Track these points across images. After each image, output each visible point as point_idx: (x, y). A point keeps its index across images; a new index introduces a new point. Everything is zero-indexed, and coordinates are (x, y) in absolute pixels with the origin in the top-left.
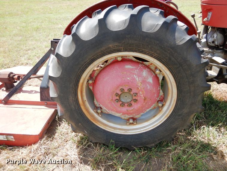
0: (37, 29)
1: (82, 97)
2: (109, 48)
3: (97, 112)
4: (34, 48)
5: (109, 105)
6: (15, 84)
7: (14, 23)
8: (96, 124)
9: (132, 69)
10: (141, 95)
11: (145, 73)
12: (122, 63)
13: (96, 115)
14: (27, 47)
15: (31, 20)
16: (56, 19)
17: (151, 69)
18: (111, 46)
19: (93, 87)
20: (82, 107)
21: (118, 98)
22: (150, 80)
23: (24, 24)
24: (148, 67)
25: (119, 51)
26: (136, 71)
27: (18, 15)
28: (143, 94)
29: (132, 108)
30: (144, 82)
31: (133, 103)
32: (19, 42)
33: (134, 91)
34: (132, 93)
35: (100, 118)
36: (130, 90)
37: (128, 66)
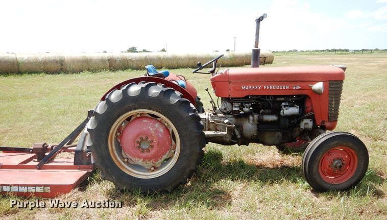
0: (64, 113)
1: (112, 146)
2: (129, 107)
3: (124, 162)
4: (62, 132)
5: (132, 151)
6: (47, 154)
7: (32, 106)
8: (123, 170)
9: (148, 123)
10: (155, 141)
11: (157, 125)
12: (140, 119)
13: (123, 163)
14: (52, 131)
15: (55, 103)
16: (90, 101)
17: (162, 123)
18: (130, 105)
19: (121, 140)
20: (111, 154)
21: (139, 145)
22: (161, 130)
23: (45, 107)
24: (160, 122)
25: (136, 109)
26: (150, 124)
27: (35, 97)
28: (156, 140)
29: (150, 153)
30: (156, 131)
31: (150, 149)
32: (41, 127)
33: (150, 139)
34: (148, 140)
35: (126, 166)
36: (147, 138)
37: (145, 121)
